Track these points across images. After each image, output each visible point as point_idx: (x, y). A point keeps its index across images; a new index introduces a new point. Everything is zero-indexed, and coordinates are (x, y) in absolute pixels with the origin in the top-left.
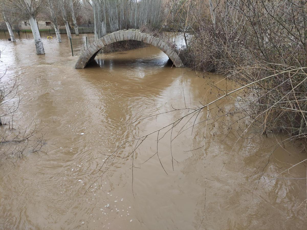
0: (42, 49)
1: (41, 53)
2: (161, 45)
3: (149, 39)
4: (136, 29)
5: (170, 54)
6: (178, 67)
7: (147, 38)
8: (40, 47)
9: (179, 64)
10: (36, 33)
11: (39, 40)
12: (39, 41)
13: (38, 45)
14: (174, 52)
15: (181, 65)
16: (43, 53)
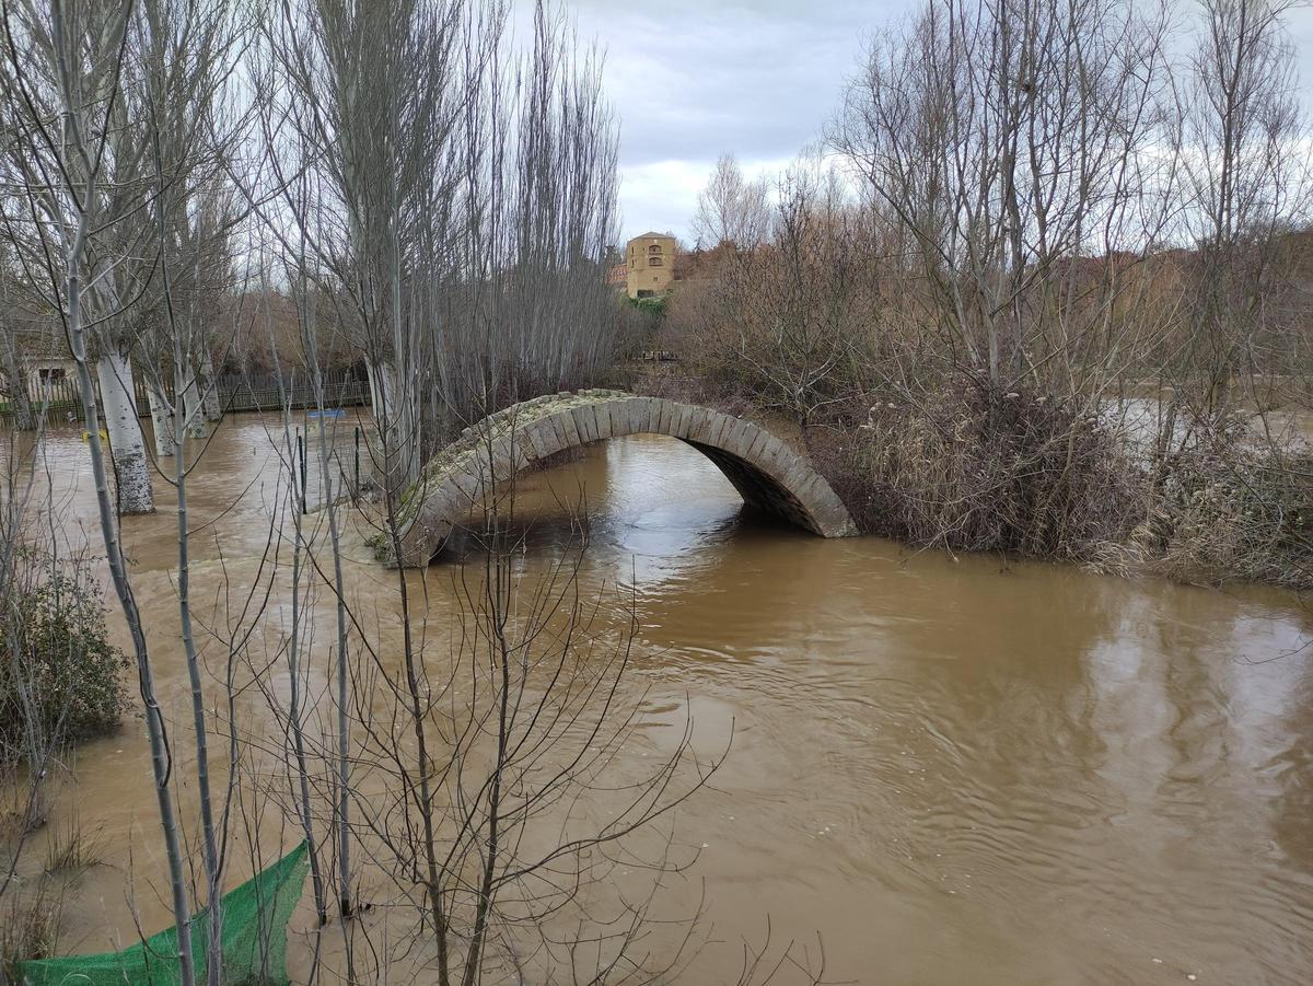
0: (146, 488)
1: (141, 508)
2: (763, 450)
3: (714, 428)
4: (612, 391)
5: (802, 484)
6: (834, 538)
7: (709, 422)
8: (139, 478)
9: (837, 521)
10: (123, 418)
11: (134, 451)
12: (134, 455)
13: (127, 470)
14: (814, 476)
15: (848, 527)
16: (148, 508)
